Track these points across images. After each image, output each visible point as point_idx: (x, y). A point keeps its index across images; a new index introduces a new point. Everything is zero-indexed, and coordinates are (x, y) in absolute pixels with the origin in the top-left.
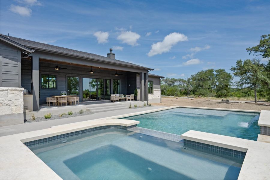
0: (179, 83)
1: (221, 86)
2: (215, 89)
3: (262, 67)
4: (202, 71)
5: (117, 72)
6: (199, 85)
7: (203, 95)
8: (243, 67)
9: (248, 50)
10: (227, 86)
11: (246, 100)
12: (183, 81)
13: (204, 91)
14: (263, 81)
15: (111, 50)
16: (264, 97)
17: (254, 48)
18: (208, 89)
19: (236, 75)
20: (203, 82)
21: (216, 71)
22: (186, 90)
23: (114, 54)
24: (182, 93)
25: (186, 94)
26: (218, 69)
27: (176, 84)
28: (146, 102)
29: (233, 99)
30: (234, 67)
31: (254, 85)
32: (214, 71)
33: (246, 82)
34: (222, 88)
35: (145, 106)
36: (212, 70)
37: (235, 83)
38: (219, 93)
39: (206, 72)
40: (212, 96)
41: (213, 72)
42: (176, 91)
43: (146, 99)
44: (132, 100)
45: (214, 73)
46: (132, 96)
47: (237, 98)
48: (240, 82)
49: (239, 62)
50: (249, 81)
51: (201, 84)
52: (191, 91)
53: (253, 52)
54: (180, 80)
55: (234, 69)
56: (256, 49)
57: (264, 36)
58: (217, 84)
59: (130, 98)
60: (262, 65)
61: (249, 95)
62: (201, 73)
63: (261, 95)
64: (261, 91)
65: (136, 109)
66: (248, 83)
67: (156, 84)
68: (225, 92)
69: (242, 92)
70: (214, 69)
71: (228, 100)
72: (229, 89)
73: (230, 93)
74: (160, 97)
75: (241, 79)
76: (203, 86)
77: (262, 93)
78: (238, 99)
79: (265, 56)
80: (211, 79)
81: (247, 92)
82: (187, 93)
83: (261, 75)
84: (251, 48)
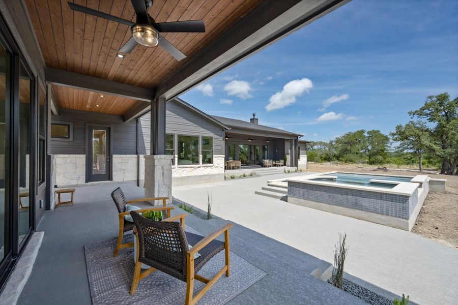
0: (319, 146)
1: (376, 151)
2: (367, 154)
3: (427, 133)
4: (350, 132)
5: (268, 139)
6: (346, 150)
7: (352, 161)
8: (404, 133)
9: (410, 113)
10: (382, 151)
11: (408, 168)
12: (325, 144)
13: (352, 157)
14: (428, 147)
15: (254, 115)
16: (434, 164)
17: (417, 111)
18: (357, 153)
19: (395, 140)
20: (351, 145)
21: (368, 133)
22: (327, 155)
23: (257, 119)
24: (323, 159)
25: (327, 159)
26: (371, 130)
27: (315, 147)
28: (295, 168)
29: (391, 167)
30: (392, 132)
31: (418, 150)
32: (366, 133)
33: (409, 147)
34: (377, 153)
35: (296, 171)
36: (363, 131)
37: (394, 149)
38: (372, 159)
39: (355, 134)
40: (363, 163)
41: (364, 134)
42: (316, 156)
43: (296, 165)
44: (282, 166)
45: (366, 135)
46: (282, 162)
47: (396, 165)
48: (400, 147)
49: (398, 127)
50: (412, 146)
51: (349, 147)
52: (335, 156)
53: (416, 116)
54: (321, 143)
55: (394, 135)
56: (420, 113)
57: (430, 97)
58: (370, 148)
59: (280, 164)
60: (427, 130)
61: (413, 162)
62: (348, 135)
63: (430, 162)
64: (430, 158)
65: (290, 174)
66: (411, 148)
67: (302, 150)
68: (380, 158)
69: (404, 159)
70: (365, 130)
71: (386, 168)
72: (386, 154)
73: (387, 160)
74: (306, 163)
75: (401, 144)
76: (351, 151)
77: (431, 160)
78: (398, 167)
79: (431, 120)
80: (361, 142)
81: (411, 158)
82: (329, 158)
83: (426, 141)
84: (413, 111)
